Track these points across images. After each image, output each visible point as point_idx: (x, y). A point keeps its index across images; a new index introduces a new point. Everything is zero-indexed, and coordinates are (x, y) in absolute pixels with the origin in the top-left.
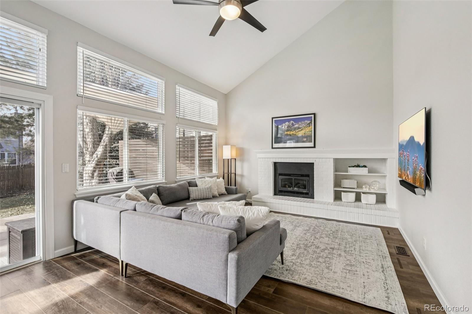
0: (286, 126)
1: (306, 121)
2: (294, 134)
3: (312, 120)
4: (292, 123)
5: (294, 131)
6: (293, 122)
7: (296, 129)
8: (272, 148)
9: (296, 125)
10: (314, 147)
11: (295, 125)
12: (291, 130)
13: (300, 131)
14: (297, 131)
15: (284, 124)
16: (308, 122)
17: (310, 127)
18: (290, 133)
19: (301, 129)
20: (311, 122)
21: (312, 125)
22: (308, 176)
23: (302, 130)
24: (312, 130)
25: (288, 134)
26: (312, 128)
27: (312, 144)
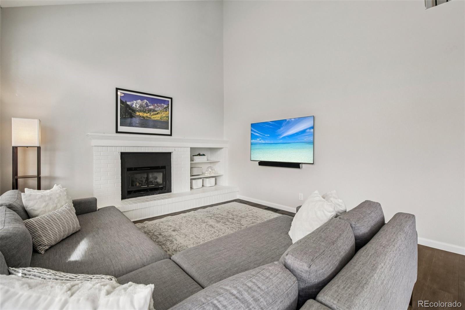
0: (137, 105)
1: (162, 104)
2: (148, 117)
3: (168, 105)
4: (146, 102)
5: (148, 113)
6: (148, 102)
7: (150, 111)
8: (117, 132)
9: (151, 106)
10: (171, 135)
11: (149, 106)
12: (144, 111)
13: (156, 114)
14: (152, 114)
15: (135, 102)
16: (165, 106)
17: (167, 112)
18: (143, 115)
19: (156, 112)
20: (168, 107)
21: (168, 110)
22: (164, 167)
23: (158, 114)
24: (169, 116)
25: (140, 115)
26: (169, 113)
27: (168, 132)
